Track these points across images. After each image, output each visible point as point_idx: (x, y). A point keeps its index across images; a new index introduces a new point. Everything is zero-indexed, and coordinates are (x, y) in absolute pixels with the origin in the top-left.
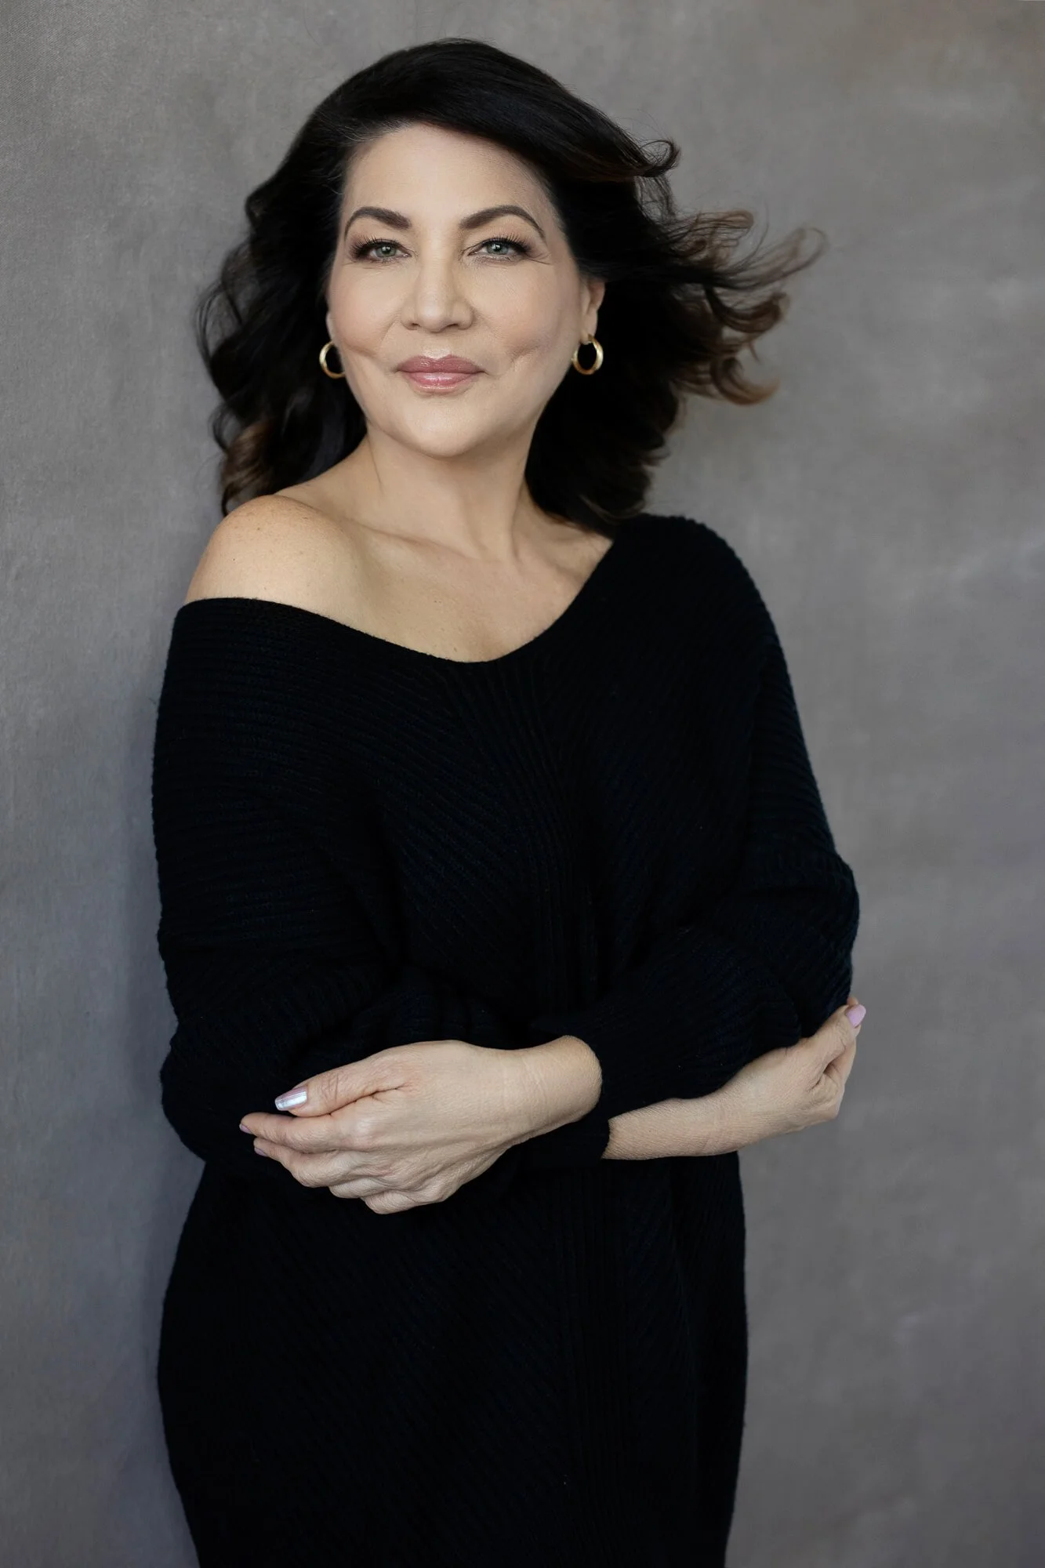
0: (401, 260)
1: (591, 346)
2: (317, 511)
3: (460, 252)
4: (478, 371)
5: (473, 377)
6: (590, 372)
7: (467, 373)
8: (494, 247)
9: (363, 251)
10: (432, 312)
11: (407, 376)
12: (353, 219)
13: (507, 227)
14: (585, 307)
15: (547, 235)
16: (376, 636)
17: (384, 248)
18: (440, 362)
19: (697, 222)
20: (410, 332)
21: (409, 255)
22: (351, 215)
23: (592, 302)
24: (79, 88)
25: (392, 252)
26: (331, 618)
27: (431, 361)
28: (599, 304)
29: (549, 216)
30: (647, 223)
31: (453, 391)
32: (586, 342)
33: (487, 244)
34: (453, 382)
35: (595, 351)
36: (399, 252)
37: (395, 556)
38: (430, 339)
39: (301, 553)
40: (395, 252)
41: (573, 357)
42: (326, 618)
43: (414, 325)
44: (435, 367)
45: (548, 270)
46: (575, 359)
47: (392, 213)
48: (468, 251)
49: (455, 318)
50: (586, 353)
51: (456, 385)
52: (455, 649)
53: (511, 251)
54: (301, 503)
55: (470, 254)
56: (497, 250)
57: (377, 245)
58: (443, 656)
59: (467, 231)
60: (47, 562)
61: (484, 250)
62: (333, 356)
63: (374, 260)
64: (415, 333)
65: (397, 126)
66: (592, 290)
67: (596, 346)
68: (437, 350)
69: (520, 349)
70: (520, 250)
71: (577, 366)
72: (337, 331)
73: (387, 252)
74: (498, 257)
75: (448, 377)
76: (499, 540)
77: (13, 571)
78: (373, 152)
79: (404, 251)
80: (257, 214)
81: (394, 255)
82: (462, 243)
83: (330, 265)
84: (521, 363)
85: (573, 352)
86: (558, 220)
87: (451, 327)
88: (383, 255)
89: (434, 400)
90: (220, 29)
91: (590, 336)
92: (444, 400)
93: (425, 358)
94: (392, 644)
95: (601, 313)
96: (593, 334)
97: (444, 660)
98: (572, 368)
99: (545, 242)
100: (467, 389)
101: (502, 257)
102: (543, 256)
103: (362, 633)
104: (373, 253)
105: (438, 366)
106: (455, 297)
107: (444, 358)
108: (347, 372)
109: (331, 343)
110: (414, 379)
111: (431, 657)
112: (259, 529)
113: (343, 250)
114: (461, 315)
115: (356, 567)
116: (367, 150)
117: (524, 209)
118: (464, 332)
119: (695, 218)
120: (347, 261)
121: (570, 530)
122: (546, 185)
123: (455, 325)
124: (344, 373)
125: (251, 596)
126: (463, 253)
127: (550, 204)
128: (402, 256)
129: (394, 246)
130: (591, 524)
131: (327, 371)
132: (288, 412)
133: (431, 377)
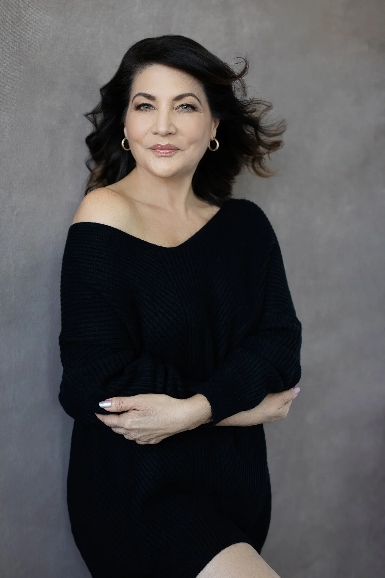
0: (152, 110)
1: (215, 141)
2: (119, 194)
3: (173, 108)
4: (178, 149)
5: (176, 151)
6: (214, 150)
7: (174, 150)
8: (184, 107)
9: (138, 107)
10: (163, 129)
11: (153, 151)
12: (135, 97)
13: (188, 100)
14: (213, 128)
15: (202, 103)
16: (137, 237)
17: (146, 106)
18: (165, 146)
19: (252, 101)
20: (155, 135)
21: (155, 109)
22: (135, 95)
23: (215, 126)
24: (39, 50)
25: (149, 108)
26: (121, 230)
27: (162, 146)
28: (217, 126)
29: (203, 97)
30: (236, 100)
31: (169, 156)
32: (213, 140)
33: (182, 106)
34: (169, 153)
35: (216, 143)
36: (151, 108)
37: (145, 211)
38: (161, 138)
39: (112, 207)
40: (150, 107)
41: (208, 145)
42: (119, 230)
43: (156, 133)
44: (163, 148)
45: (202, 115)
46: (209, 146)
47: (149, 95)
48: (175, 109)
49: (170, 131)
50: (213, 144)
51: (170, 154)
52: (164, 243)
53: (190, 108)
54: (112, 190)
55: (176, 109)
56: (185, 108)
57: (144, 105)
58: (160, 245)
59: (175, 101)
60: (27, 210)
61: (181, 108)
62: (126, 143)
63: (142, 110)
64: (157, 136)
65: (152, 64)
66: (215, 122)
67: (216, 141)
68: (164, 142)
69: (191, 142)
70: (193, 108)
71: (210, 148)
72: (128, 134)
73: (147, 107)
74: (185, 110)
75: (168, 151)
76: (180, 206)
77: (15, 213)
78: (142, 74)
79: (153, 107)
80: (104, 94)
81: (149, 109)
82: (173, 105)
83: (126, 111)
84: (192, 147)
85: (209, 143)
86: (206, 98)
87: (169, 134)
88: (146, 108)
89: (162, 158)
90: (87, 31)
91: (214, 138)
92: (166, 158)
93: (159, 144)
94: (142, 240)
95: (218, 129)
96: (215, 137)
97: (160, 246)
98: (208, 149)
99: (201, 106)
100: (173, 155)
101: (187, 110)
102: (201, 110)
103: (132, 236)
104: (142, 108)
105: (164, 148)
106: (170, 124)
107: (166, 145)
108: (131, 148)
109: (126, 138)
110: (155, 151)
111: (155, 245)
112: (98, 199)
113: (131, 106)
114: (172, 130)
115: (131, 213)
116: (141, 73)
117: (194, 94)
118: (173, 136)
119: (252, 100)
120: (133, 110)
121: (205, 204)
122: (202, 86)
123: (170, 134)
124: (130, 149)
125: (94, 222)
126: (173, 109)
127: (203, 93)
128: (152, 109)
129: (149, 106)
130: (212, 202)
131: (124, 148)
132: (111, 161)
133: (162, 151)
